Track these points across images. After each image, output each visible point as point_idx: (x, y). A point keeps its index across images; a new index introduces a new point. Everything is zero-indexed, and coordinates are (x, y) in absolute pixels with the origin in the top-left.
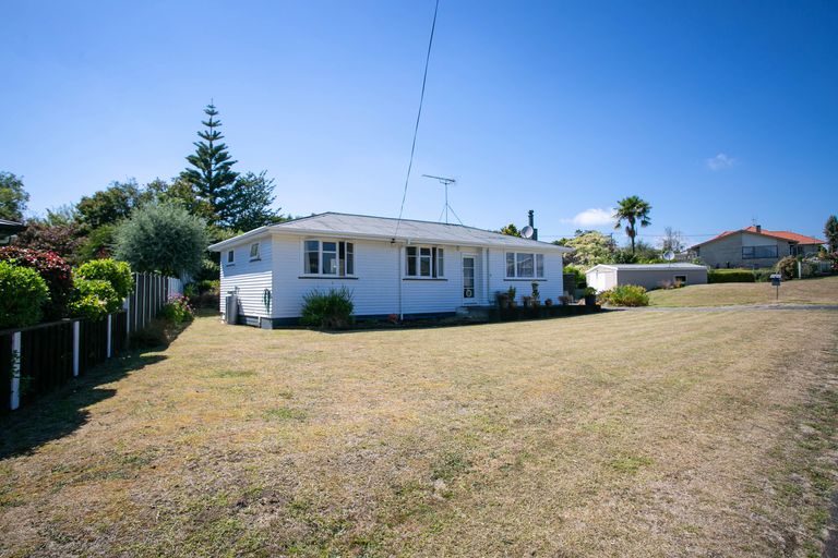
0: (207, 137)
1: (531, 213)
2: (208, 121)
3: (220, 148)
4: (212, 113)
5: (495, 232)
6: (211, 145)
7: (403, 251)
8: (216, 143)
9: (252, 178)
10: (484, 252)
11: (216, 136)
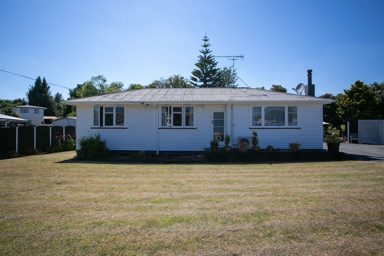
0: (204, 53)
1: (310, 72)
2: (204, 45)
3: (209, 57)
4: (206, 40)
5: (258, 89)
6: (205, 56)
7: (160, 109)
8: (207, 55)
9: (226, 70)
10: (229, 108)
11: (207, 52)
